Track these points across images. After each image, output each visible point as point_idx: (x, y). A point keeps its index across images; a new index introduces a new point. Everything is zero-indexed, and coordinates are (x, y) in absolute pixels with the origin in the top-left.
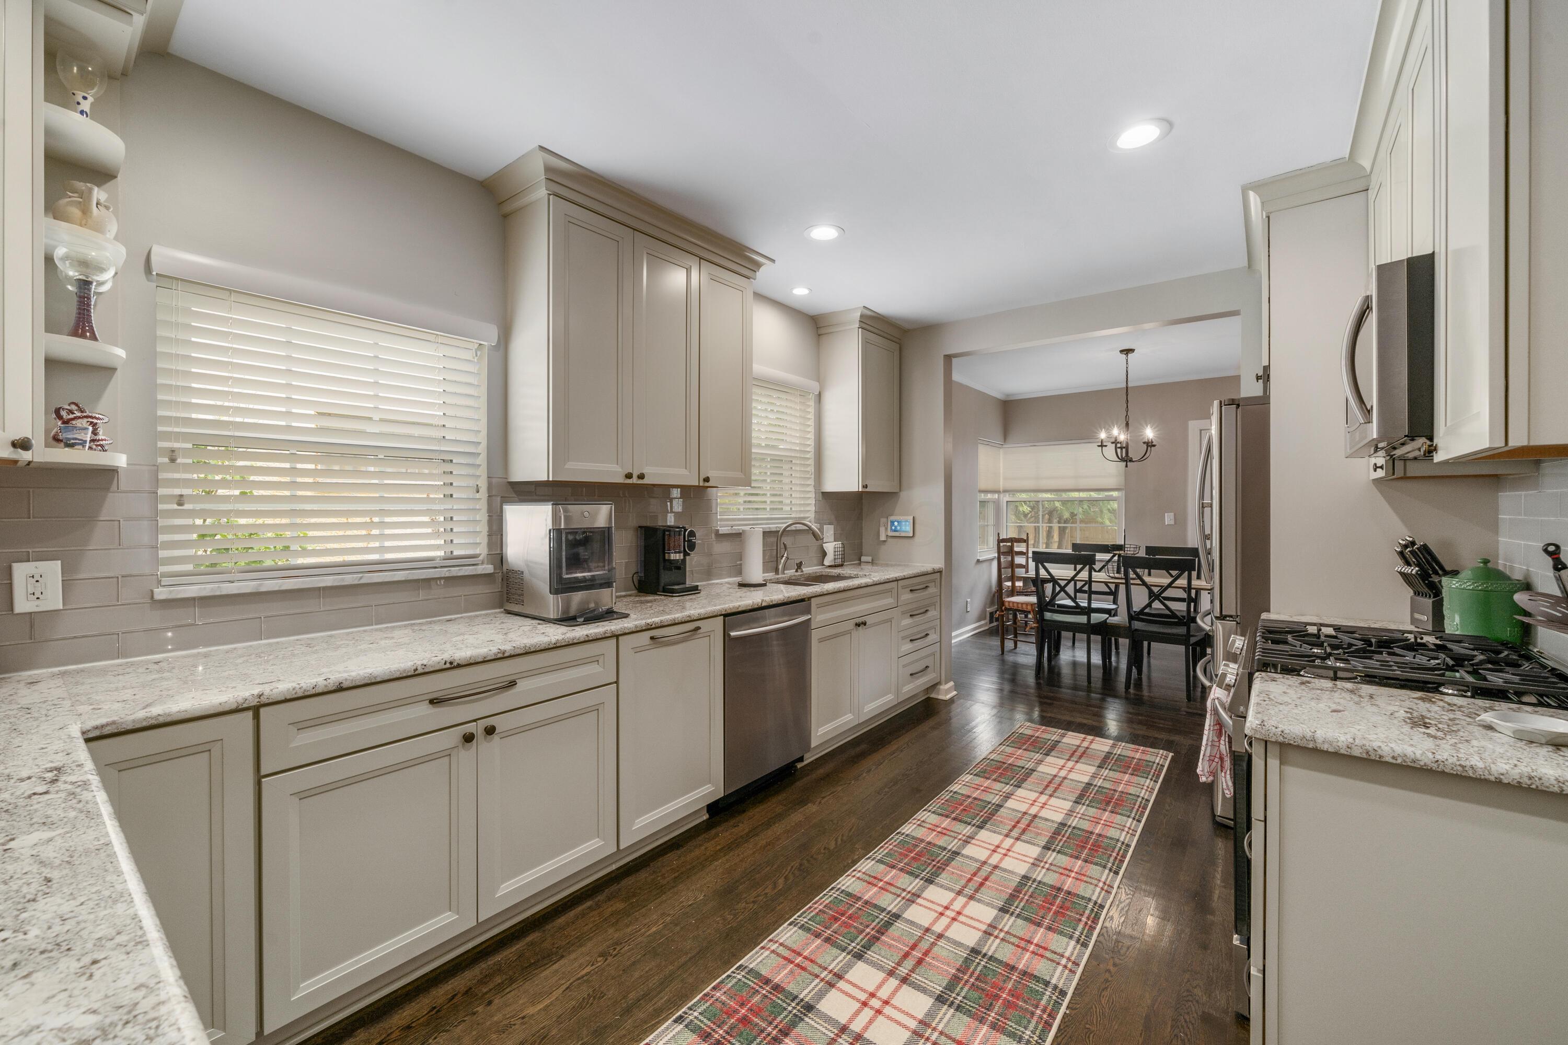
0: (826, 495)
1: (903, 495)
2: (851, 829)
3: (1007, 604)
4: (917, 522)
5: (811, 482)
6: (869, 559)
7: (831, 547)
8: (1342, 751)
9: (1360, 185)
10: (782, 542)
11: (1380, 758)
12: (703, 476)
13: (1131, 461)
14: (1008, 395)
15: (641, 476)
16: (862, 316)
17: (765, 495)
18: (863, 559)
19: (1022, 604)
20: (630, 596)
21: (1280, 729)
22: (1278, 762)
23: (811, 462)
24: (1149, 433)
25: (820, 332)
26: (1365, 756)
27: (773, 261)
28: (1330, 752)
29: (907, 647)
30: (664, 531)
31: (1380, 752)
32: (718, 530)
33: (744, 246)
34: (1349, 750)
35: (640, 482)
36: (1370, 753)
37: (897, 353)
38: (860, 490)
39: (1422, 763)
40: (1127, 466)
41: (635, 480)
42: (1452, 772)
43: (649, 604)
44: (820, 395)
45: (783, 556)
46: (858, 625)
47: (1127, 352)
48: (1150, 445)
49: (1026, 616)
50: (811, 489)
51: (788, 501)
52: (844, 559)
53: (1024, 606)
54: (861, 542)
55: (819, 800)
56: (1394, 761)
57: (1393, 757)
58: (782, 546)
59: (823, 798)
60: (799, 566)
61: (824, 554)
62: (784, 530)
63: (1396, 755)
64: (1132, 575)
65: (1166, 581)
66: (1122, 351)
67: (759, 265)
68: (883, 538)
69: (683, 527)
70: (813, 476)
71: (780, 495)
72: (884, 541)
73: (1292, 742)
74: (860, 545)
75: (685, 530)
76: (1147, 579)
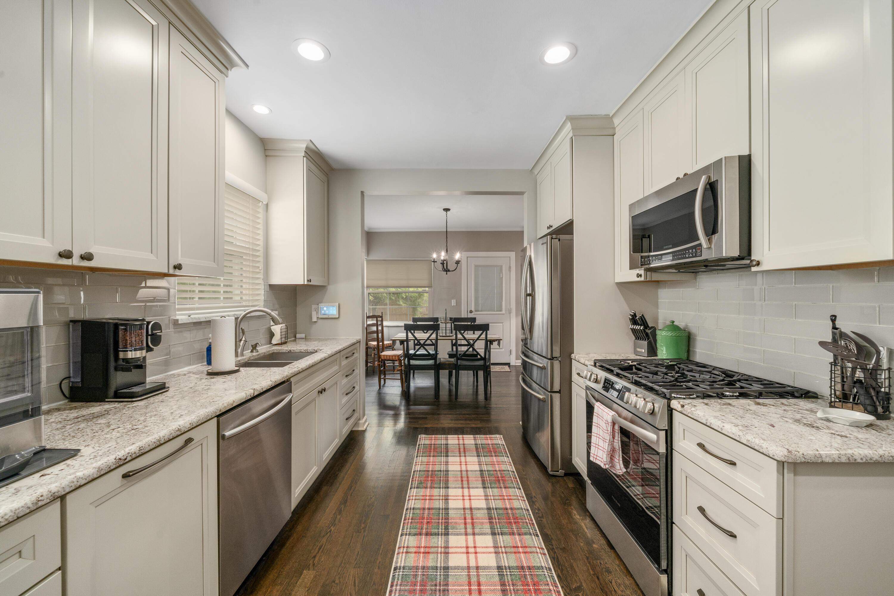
0: (272, 287)
1: (331, 288)
2: (355, 583)
3: (382, 357)
4: (341, 307)
5: (261, 276)
6: (303, 336)
7: (277, 329)
8: (837, 461)
9: (610, 132)
10: (240, 328)
11: (855, 461)
12: (173, 263)
13: (449, 271)
14: (370, 229)
15: (88, 257)
16: (307, 148)
17: (219, 285)
18: (298, 336)
19: (392, 356)
20: (58, 409)
21: (801, 453)
22: (793, 475)
23: (261, 259)
24: (457, 256)
25: (267, 154)
26: (847, 461)
27: (247, 66)
28: (830, 463)
29: (345, 399)
30: (116, 326)
31: (855, 457)
32: (177, 320)
33: (220, 35)
34: (839, 459)
35: (86, 264)
36: (850, 459)
37: (326, 184)
38: (306, 283)
39: (874, 459)
40: (447, 274)
41: (75, 261)
42: (888, 461)
43: (102, 421)
44: (267, 205)
45: (241, 340)
46: (320, 392)
47: (447, 210)
48: (458, 262)
49: (394, 363)
50: (261, 281)
51: (238, 292)
52: (287, 338)
53: (394, 357)
54: (296, 323)
55: (311, 562)
56: (862, 461)
57: (861, 459)
58: (241, 331)
59: (315, 557)
60: (254, 347)
61: (272, 335)
62: (244, 316)
63: (862, 457)
64: (459, 336)
65: (476, 336)
66: (444, 210)
67: (233, 64)
68: (314, 319)
69: (143, 320)
70: (262, 271)
71: (231, 286)
72: (315, 322)
73: (809, 461)
74: (295, 326)
75: (148, 323)
76: (466, 336)
